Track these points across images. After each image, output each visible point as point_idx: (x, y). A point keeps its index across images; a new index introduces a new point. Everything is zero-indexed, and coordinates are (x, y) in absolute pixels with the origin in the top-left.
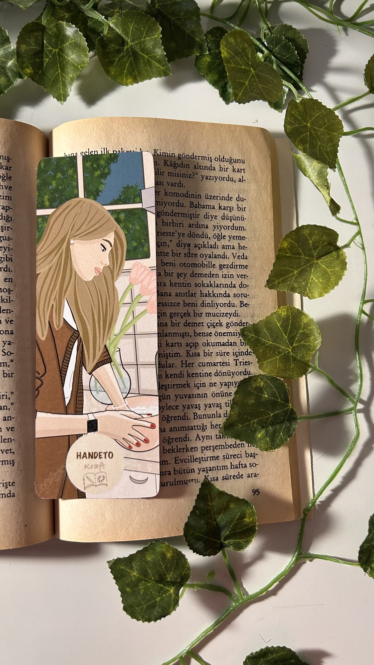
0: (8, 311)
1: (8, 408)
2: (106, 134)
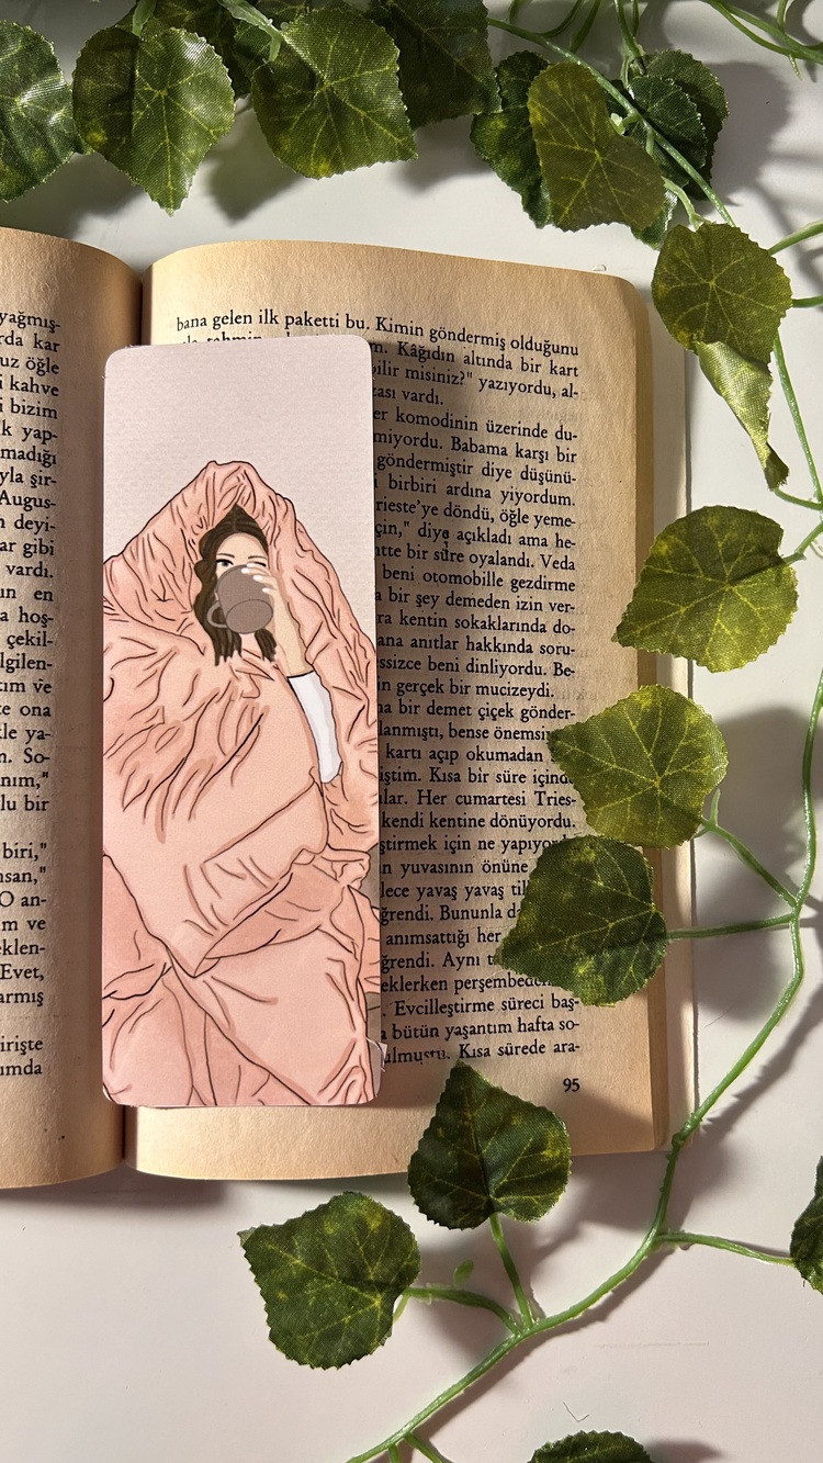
0: (41, 665)
1: (32, 879)
2: (272, 279)
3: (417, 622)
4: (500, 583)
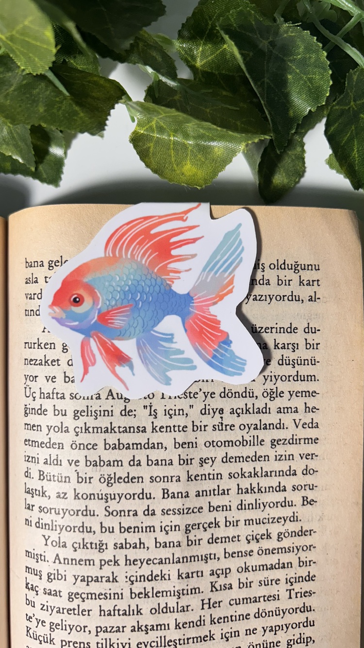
3: (200, 478)
4: (262, 443)
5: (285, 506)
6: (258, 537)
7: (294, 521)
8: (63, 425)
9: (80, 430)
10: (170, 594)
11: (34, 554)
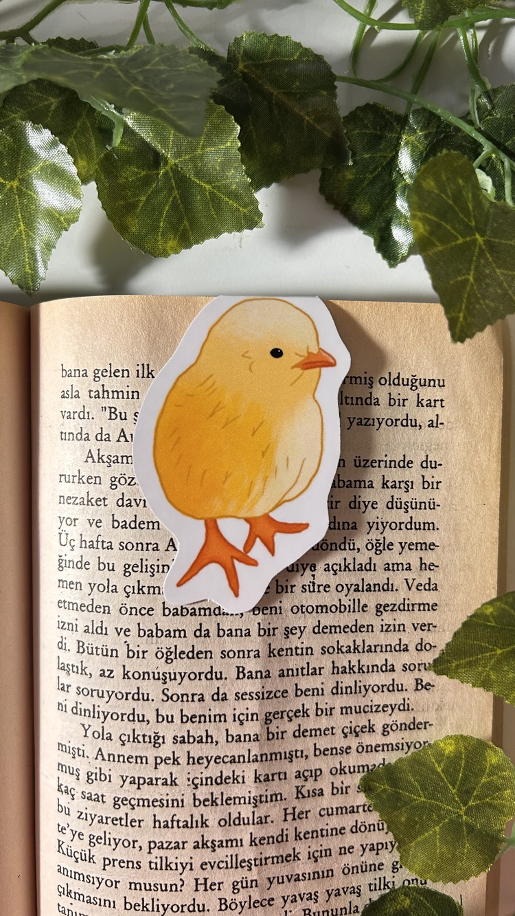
2: (149, 334)
3: (284, 653)
4: (365, 609)
5: (394, 690)
6: (358, 729)
7: (404, 710)
8: (110, 582)
9: (131, 590)
10: (245, 800)
11: (69, 747)
